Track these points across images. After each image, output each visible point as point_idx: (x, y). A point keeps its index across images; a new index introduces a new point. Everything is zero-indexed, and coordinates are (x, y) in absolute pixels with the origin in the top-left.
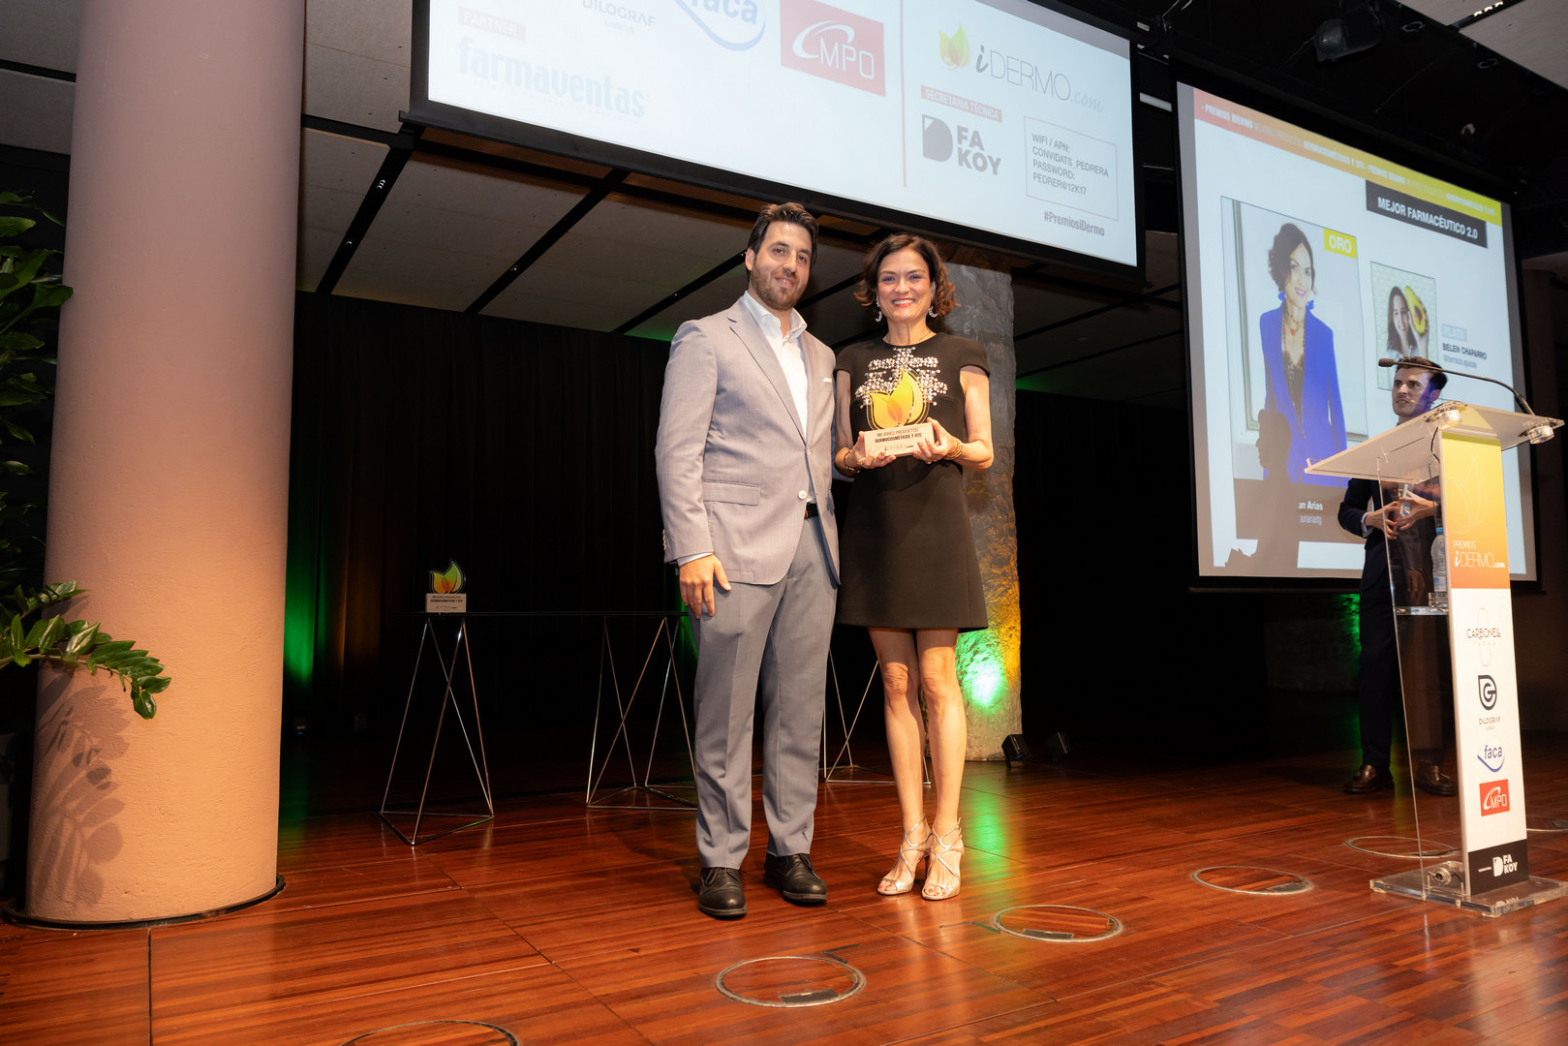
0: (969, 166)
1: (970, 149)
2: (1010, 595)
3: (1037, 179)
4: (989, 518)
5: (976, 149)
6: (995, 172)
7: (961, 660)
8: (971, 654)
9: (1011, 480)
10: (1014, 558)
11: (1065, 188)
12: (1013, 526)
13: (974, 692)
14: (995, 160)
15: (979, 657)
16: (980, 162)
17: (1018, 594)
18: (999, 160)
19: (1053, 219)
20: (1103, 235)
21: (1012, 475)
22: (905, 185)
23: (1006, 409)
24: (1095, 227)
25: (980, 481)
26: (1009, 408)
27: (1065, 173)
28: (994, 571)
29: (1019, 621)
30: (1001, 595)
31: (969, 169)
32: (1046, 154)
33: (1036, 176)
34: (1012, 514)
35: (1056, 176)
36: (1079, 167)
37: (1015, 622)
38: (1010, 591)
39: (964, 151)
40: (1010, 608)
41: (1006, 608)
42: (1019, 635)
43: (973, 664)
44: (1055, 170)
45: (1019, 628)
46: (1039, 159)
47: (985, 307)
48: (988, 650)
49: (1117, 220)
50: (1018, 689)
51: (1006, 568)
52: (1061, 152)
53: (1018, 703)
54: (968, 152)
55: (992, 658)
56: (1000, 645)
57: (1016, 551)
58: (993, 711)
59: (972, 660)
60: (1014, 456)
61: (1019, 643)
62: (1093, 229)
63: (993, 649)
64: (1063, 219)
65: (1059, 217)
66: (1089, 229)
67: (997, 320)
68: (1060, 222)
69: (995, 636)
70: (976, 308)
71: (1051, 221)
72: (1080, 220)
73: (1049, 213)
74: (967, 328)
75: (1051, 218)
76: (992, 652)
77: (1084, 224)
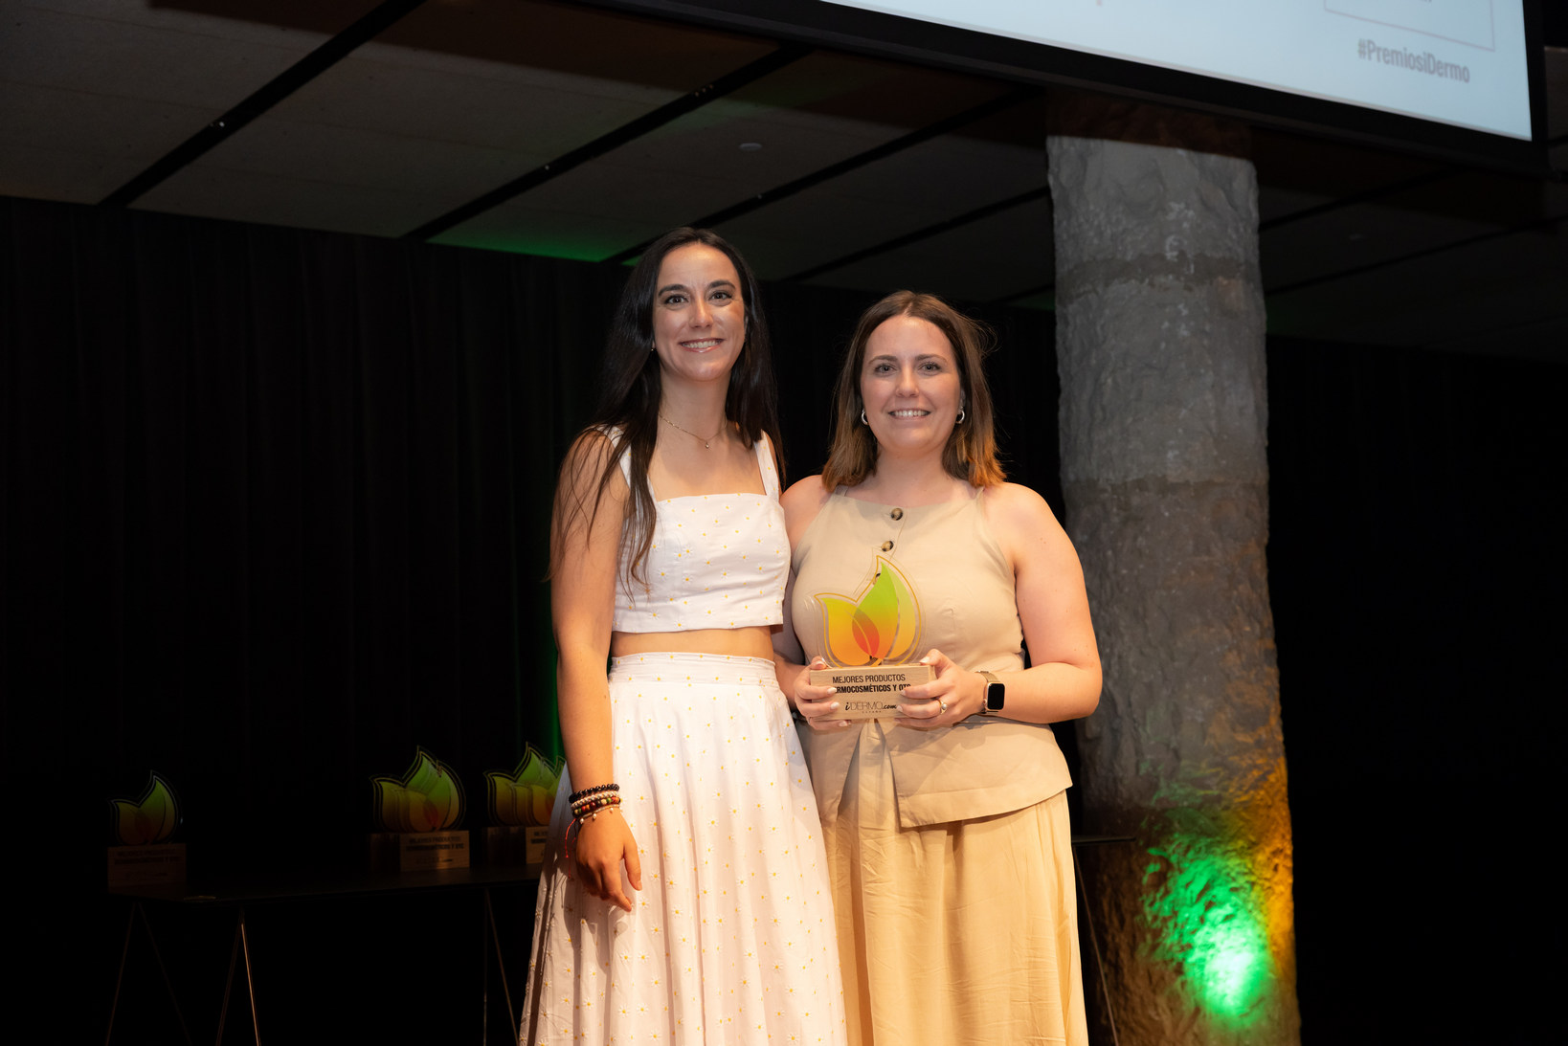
2: (1272, 785)
4: (1227, 631)
7: (1180, 920)
8: (1199, 908)
9: (1263, 549)
10: (1275, 708)
12: (1270, 644)
13: (1210, 984)
15: (1216, 914)
17: (1285, 780)
19: (1374, 55)
20: (1467, 81)
21: (1265, 540)
23: (1251, 410)
24: (1456, 67)
25: (1206, 559)
26: (1257, 408)
28: (1241, 738)
29: (1289, 837)
30: (1255, 787)
34: (1268, 620)
37: (1282, 841)
38: (1272, 778)
40: (1273, 813)
41: (1262, 812)
42: (1289, 864)
43: (1206, 928)
45: (1289, 851)
47: (1204, 203)
48: (1234, 898)
49: (1492, 50)
50: (1293, 974)
51: (1263, 733)
53: (1292, 1002)
55: (1241, 914)
56: (1257, 888)
57: (1277, 694)
58: (1248, 1023)
59: (1202, 920)
60: (1266, 503)
61: (1290, 880)
62: (1449, 69)
63: (1243, 895)
64: (1394, 52)
65: (1386, 50)
66: (1441, 71)
67: (1230, 231)
68: (1387, 58)
69: (1246, 870)
70: (1188, 207)
71: (1370, 58)
72: (1424, 53)
73: (1366, 44)
74: (1172, 249)
75: (1370, 51)
76: (1240, 903)
77: (1431, 60)
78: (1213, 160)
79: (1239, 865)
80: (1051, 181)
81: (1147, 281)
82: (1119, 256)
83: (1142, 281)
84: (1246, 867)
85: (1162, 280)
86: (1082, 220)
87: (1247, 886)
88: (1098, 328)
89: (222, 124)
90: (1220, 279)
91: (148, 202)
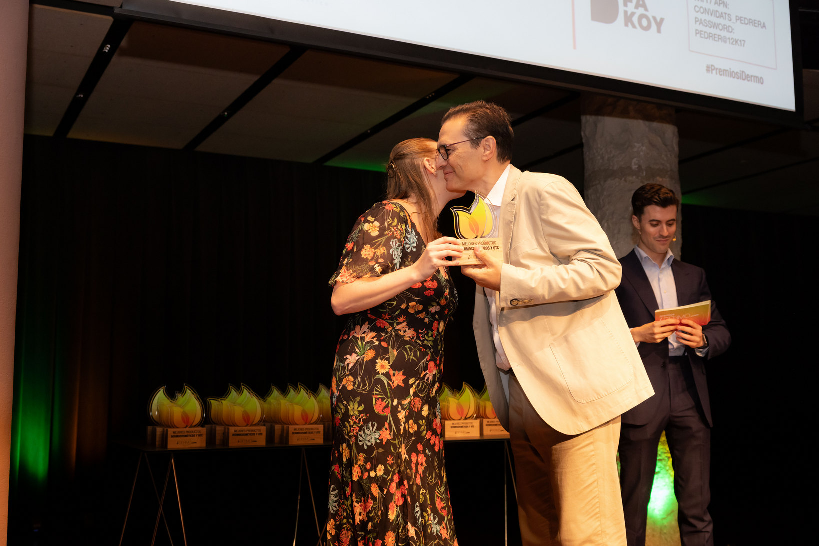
0: (634, 27)
1: (635, 11)
3: (699, 35)
5: (641, 11)
6: (659, 31)
11: (726, 42)
14: (659, 20)
16: (645, 22)
18: (662, 20)
19: (714, 72)
20: (762, 84)
22: (575, 48)
24: (755, 77)
27: (725, 28)
31: (634, 30)
32: (706, 11)
33: (698, 32)
35: (717, 32)
36: (739, 22)
39: (629, 13)
44: (716, 26)
46: (701, 16)
47: (651, 144)
49: (776, 69)
52: (721, 9)
54: (633, 14)
62: (753, 78)
63: (664, 462)
64: (724, 70)
65: (720, 69)
66: (749, 79)
67: (663, 156)
68: (721, 73)
69: (666, 451)
70: (643, 145)
71: (712, 73)
72: (740, 71)
73: (710, 66)
74: (635, 164)
75: (712, 70)
76: (663, 466)
77: (744, 74)
78: (655, 125)
79: (663, 448)
80: (583, 134)
81: (623, 179)
82: (611, 168)
83: (621, 179)
84: (666, 449)
85: (630, 178)
86: (595, 151)
87: (667, 458)
88: (601, 201)
89: (226, 114)
90: (658, 178)
91: (201, 148)
